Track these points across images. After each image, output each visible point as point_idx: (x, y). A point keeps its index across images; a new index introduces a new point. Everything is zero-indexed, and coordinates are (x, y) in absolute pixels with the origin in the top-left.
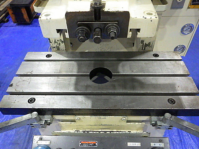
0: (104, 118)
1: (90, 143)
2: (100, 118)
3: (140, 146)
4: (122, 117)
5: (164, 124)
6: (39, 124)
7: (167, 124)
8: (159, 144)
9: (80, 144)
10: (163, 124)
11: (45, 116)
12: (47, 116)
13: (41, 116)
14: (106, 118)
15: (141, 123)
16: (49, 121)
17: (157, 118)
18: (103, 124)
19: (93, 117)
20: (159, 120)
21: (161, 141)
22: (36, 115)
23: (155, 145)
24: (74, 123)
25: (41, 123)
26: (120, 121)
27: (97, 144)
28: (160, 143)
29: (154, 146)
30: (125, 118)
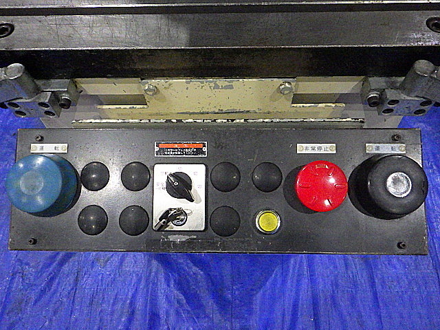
0: (226, 88)
1: (186, 146)
2: (217, 87)
3: (335, 152)
4: (281, 81)
5: (407, 96)
6: (34, 102)
7: (417, 96)
8: (390, 146)
9: (157, 149)
10: (404, 96)
11: (53, 81)
12: (57, 80)
13: (40, 83)
14: (233, 84)
15: (333, 105)
16: (65, 96)
17: (386, 82)
18: (224, 110)
19: (196, 83)
20: (393, 86)
21: (395, 139)
22: (19, 72)
23: (378, 148)
24: (142, 106)
25: (39, 98)
26: (273, 99)
27: (205, 149)
28: (392, 145)
29: (377, 152)
30: (289, 83)
